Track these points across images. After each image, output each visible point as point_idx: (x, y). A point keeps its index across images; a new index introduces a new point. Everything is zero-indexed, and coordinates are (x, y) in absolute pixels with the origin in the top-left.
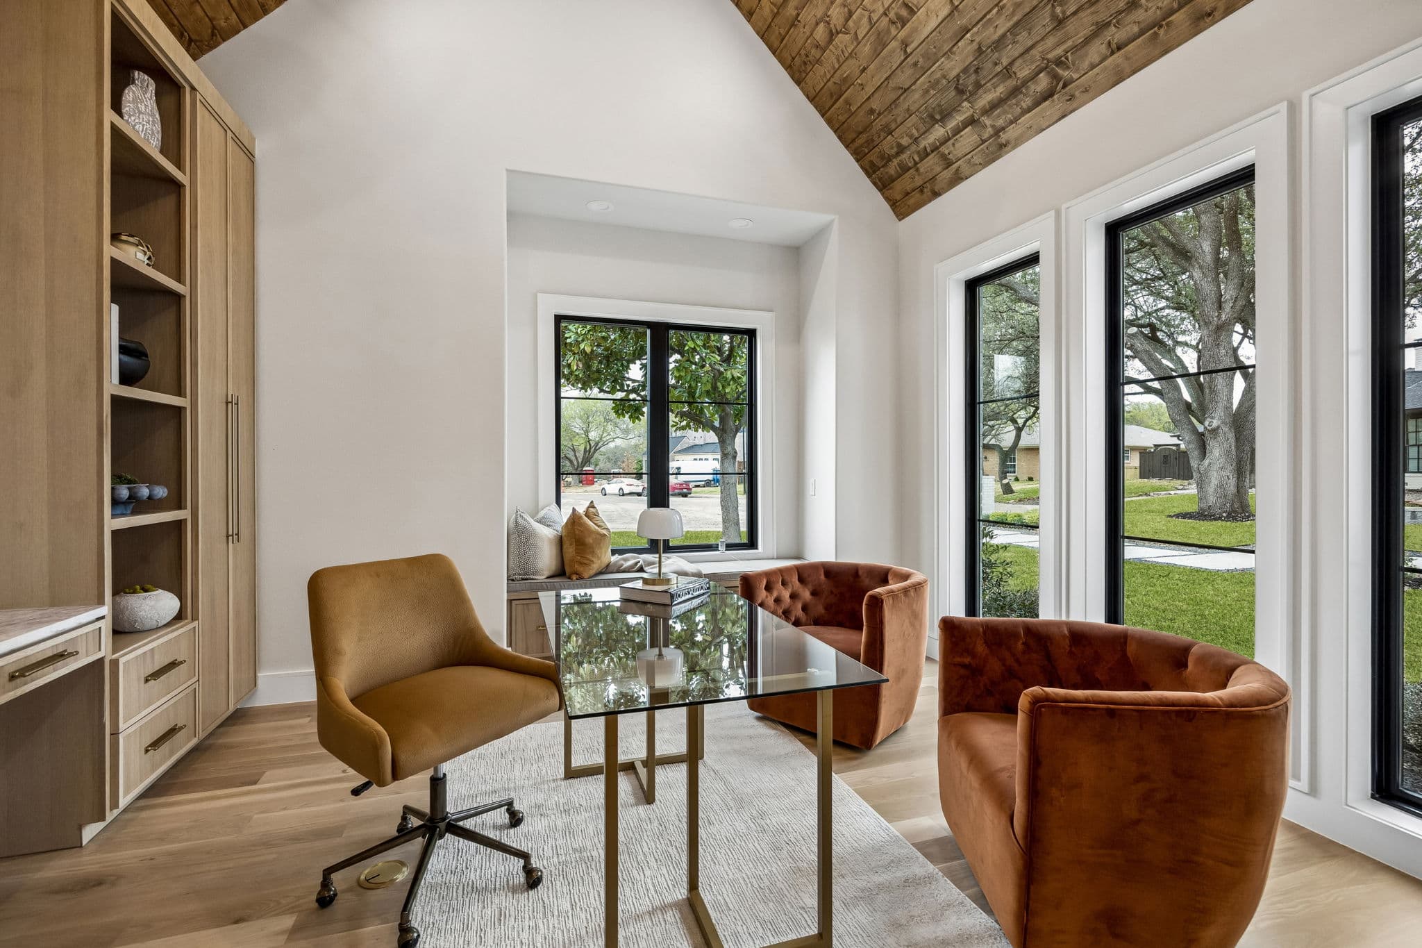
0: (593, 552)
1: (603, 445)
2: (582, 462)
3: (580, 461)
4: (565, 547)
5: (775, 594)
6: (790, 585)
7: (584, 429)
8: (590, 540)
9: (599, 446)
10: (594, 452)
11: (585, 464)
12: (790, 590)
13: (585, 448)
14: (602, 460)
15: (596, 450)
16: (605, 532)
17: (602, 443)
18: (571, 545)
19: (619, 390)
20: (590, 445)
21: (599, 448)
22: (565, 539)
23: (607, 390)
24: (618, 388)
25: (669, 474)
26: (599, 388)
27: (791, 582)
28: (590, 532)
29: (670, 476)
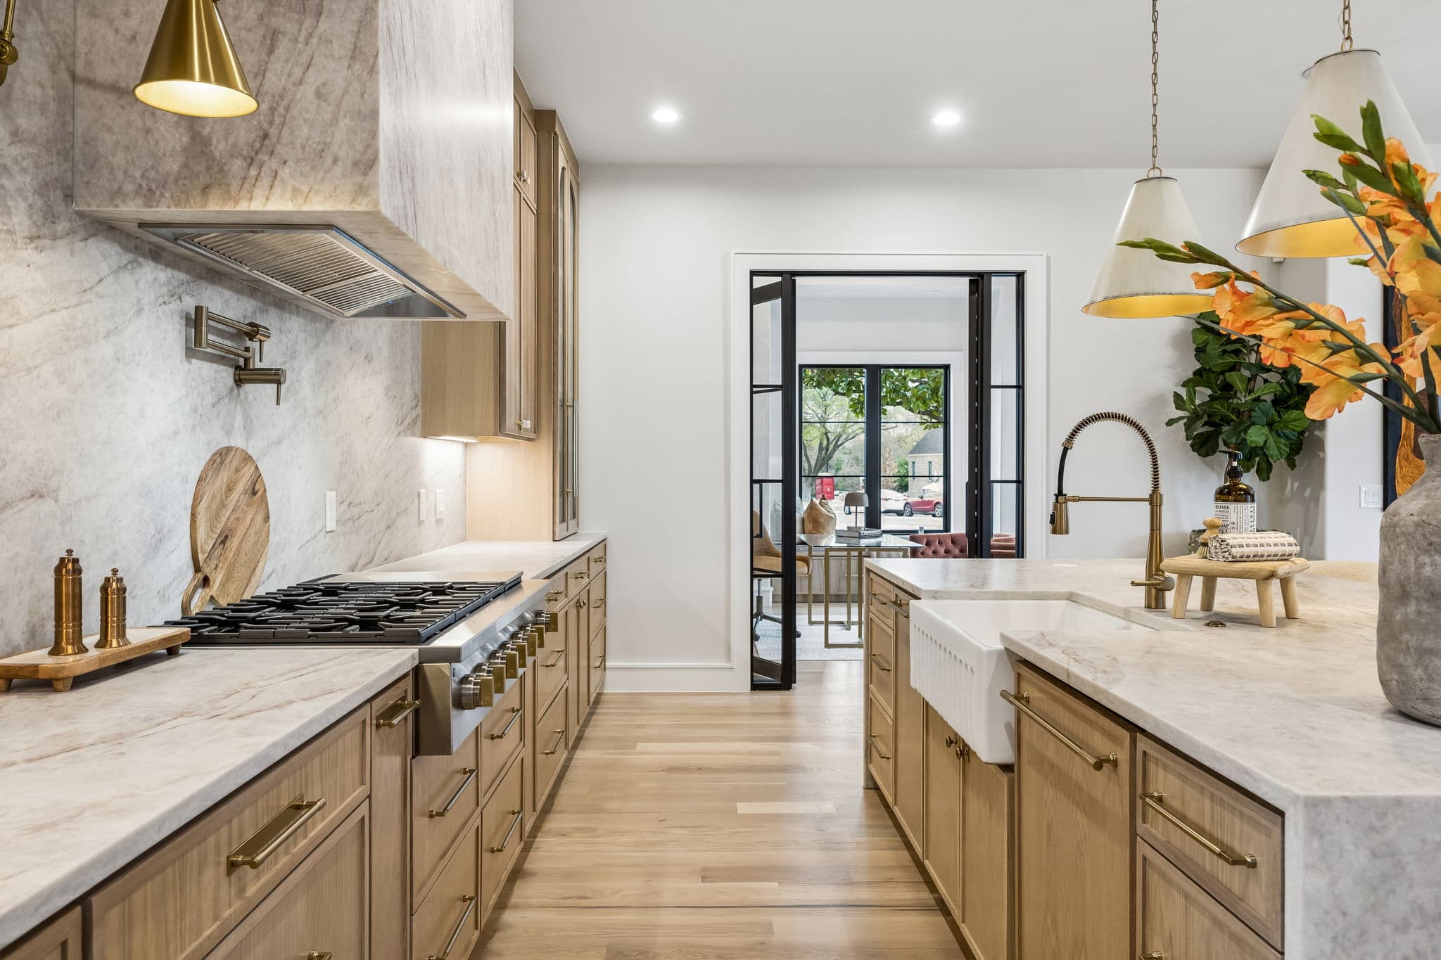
0: (824, 529)
1: (847, 440)
2: (816, 465)
3: (813, 463)
4: (805, 525)
5: (933, 548)
6: (944, 544)
7: (819, 415)
8: (822, 520)
9: (840, 442)
10: (834, 450)
11: (821, 468)
12: (944, 548)
13: (821, 444)
14: (846, 461)
15: (836, 447)
16: (832, 515)
17: (844, 436)
18: (810, 523)
19: (854, 392)
20: (828, 439)
21: (842, 444)
22: (805, 519)
23: (842, 392)
24: (854, 389)
25: (881, 477)
26: (834, 391)
27: (945, 542)
28: (822, 515)
29: (882, 478)
